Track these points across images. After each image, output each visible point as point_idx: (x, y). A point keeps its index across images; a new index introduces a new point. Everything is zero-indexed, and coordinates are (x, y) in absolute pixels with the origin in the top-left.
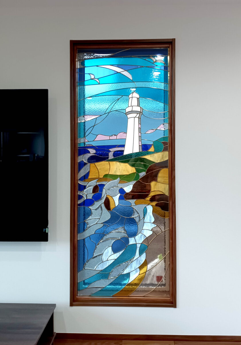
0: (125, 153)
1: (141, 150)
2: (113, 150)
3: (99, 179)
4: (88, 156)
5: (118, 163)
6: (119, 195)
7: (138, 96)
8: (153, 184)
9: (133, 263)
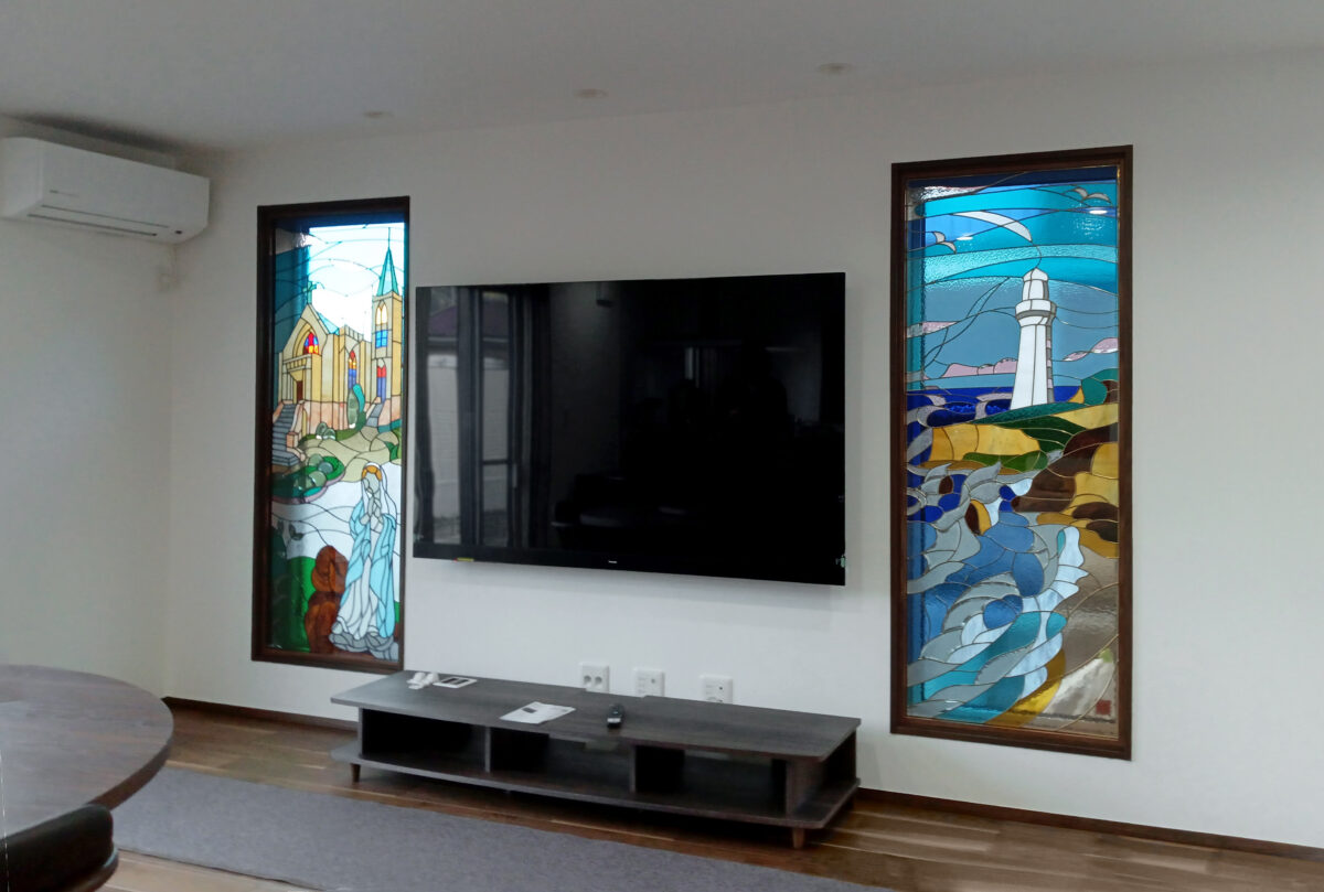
0: (1014, 406)
1: (1052, 400)
2: (985, 398)
3: (954, 464)
4: (930, 410)
5: (998, 428)
6: (1000, 500)
7: (1045, 278)
8: (1080, 478)
9: (1032, 654)
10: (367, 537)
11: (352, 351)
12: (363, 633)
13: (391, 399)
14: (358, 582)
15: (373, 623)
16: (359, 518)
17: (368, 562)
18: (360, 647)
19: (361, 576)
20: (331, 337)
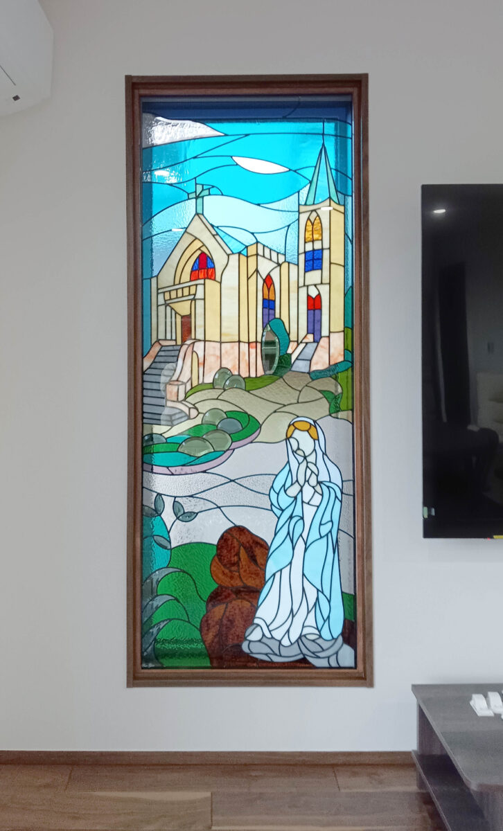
10: (298, 512)
11: (269, 276)
12: (294, 637)
13: (329, 337)
14: (286, 571)
15: (311, 621)
16: (284, 488)
17: (300, 546)
18: (292, 654)
19: (291, 563)
20: (234, 258)
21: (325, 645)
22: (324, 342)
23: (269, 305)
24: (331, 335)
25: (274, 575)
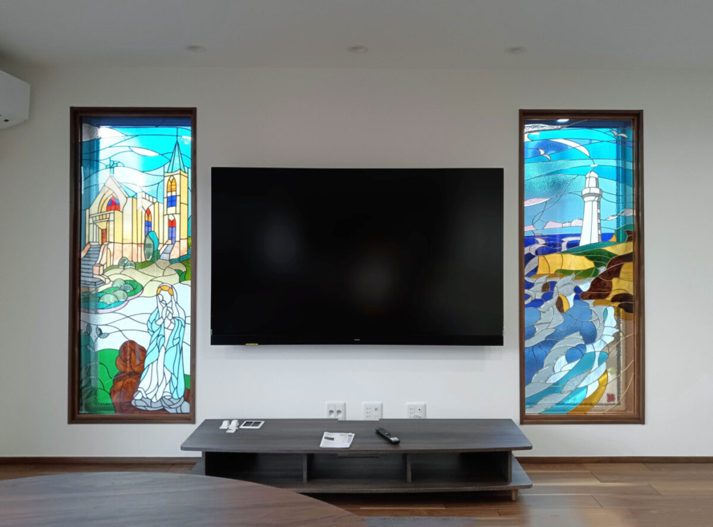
0: (582, 244)
1: (600, 241)
2: (567, 240)
3: (551, 276)
4: (536, 246)
5: (573, 256)
6: (574, 294)
7: (597, 176)
8: (614, 281)
9: (591, 374)
10: (162, 333)
11: (148, 209)
12: (159, 397)
13: (179, 241)
14: (155, 364)
15: (167, 389)
16: (155, 321)
17: (163, 350)
18: (157, 406)
19: (157, 359)
20: (130, 199)
21: (175, 402)
22: (177, 244)
23: (148, 224)
24: (182, 241)
25: (149, 365)
